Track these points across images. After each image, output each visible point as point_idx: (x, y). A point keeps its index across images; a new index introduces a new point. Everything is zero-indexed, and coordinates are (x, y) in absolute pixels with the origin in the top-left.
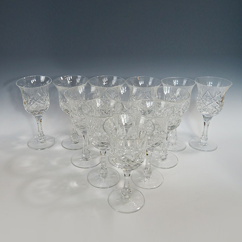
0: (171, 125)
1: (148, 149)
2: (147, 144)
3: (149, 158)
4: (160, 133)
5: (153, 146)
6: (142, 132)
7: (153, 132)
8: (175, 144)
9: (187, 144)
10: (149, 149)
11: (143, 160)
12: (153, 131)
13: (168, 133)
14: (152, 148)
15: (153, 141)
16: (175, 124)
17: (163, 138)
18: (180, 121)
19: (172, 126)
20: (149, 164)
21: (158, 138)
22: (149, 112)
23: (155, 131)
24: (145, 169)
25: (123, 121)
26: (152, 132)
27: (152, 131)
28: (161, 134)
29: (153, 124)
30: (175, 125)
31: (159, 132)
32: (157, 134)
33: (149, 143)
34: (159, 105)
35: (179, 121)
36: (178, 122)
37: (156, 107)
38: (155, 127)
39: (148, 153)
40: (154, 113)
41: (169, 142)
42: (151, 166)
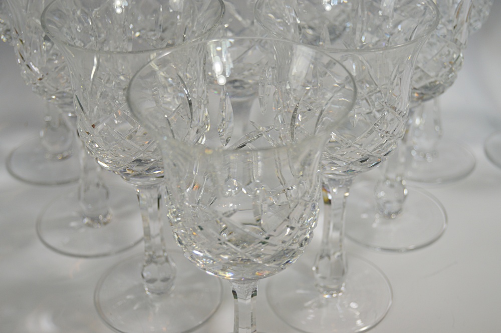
0: (422, 84)
1: (331, 179)
2: (324, 162)
3: (335, 215)
4: (378, 115)
5: (349, 171)
6: (303, 114)
7: (352, 112)
8: (434, 153)
9: (478, 152)
10: (334, 180)
11: (308, 236)
12: (351, 107)
13: (411, 112)
14: (347, 177)
15: (353, 149)
16: (439, 78)
17: (393, 136)
18: (458, 62)
19: (425, 87)
20: (334, 235)
21: (371, 137)
22: (335, 33)
23: (356, 106)
24: (322, 257)
25: (218, 68)
26: (347, 114)
27: (343, 108)
28: (383, 117)
29: (351, 79)
30: (440, 81)
31: (374, 111)
32: (368, 121)
33: (331, 158)
34: (375, 4)
35: (453, 65)
36: (451, 71)
37: (363, 11)
38: (359, 90)
39: (330, 197)
40: (354, 33)
41: (410, 149)
42: (346, 241)
